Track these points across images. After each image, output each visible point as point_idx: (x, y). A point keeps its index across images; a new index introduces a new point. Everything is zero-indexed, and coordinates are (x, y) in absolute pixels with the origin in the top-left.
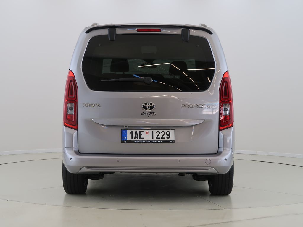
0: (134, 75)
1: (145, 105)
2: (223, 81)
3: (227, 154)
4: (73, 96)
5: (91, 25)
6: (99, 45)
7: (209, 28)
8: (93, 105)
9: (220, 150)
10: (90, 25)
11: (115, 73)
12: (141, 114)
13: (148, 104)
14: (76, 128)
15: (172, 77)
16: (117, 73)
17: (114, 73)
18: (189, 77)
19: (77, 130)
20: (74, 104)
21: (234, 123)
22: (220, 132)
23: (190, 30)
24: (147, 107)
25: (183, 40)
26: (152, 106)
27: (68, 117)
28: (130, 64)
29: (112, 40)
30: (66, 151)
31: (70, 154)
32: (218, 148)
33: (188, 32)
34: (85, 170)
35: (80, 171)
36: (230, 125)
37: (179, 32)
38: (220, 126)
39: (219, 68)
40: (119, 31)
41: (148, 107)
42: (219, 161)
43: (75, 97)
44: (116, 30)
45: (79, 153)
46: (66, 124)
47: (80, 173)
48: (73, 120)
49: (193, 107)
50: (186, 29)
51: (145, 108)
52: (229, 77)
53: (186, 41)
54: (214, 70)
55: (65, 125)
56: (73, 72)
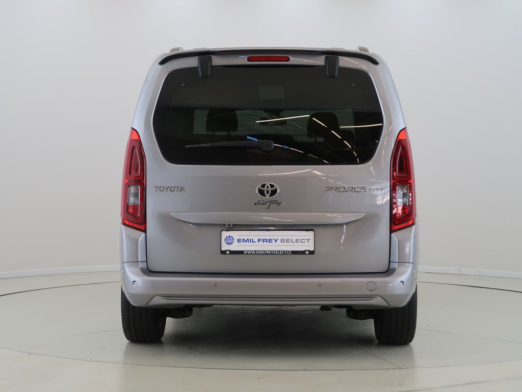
0: (248, 137)
1: (262, 189)
2: (397, 145)
3: (404, 273)
4: (138, 173)
5: (170, 50)
6: (183, 85)
7: (373, 54)
8: (172, 189)
9: (393, 266)
10: (167, 51)
11: (214, 133)
12: (255, 204)
13: (268, 187)
14: (143, 229)
15: (313, 140)
16: (217, 133)
17: (212, 133)
18: (343, 139)
19: (145, 231)
20: (139, 187)
21: (416, 218)
22: (393, 234)
23: (339, 57)
24: (265, 192)
25: (327, 75)
26: (274, 190)
27: (131, 210)
28: (239, 118)
29: (205, 76)
30: (127, 269)
31: (132, 273)
32: (389, 262)
33: (335, 62)
34: (159, 301)
35: (151, 303)
36: (410, 223)
37: (320, 61)
38: (392, 225)
39: (390, 123)
40: (217, 61)
41: (268, 191)
42: (391, 285)
43: (142, 174)
44: (211, 59)
45: (148, 272)
46: (127, 222)
47: (149, 306)
48: (139, 215)
49: (345, 190)
50: (332, 55)
51: (261, 192)
52: (408, 139)
53: (332, 76)
54: (381, 127)
55: (124, 224)
56: (138, 133)
